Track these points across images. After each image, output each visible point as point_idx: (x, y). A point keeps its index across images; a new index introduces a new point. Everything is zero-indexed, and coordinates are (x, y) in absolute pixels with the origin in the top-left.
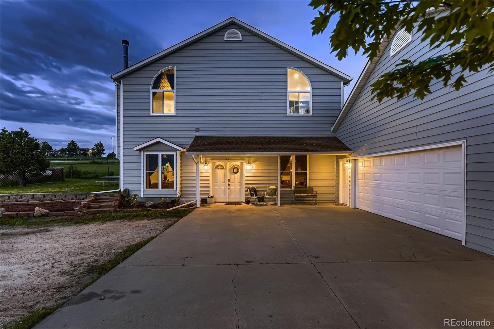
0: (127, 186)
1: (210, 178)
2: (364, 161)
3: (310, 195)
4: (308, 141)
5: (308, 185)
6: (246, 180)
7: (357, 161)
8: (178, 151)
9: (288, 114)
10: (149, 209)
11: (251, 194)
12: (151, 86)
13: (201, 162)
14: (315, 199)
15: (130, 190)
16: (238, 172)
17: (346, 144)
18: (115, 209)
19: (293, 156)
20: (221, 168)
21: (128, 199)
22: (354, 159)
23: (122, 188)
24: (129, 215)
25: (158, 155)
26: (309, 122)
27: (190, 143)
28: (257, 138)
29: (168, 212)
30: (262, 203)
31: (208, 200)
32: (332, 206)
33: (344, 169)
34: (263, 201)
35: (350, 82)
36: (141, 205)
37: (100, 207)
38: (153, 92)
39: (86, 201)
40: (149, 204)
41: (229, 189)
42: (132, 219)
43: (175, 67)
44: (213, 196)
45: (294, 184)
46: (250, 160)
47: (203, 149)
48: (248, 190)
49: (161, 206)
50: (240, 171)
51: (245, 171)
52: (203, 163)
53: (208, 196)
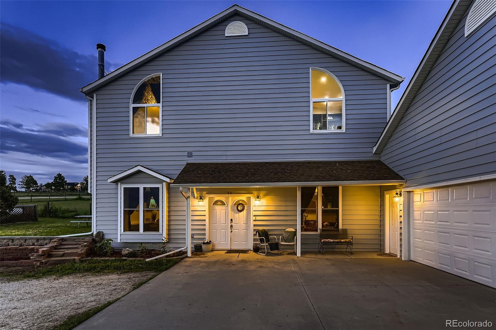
0: (101, 229)
1: (207, 218)
2: (422, 194)
3: (342, 241)
4: (340, 167)
5: (340, 227)
6: (254, 220)
7: (411, 193)
8: (164, 183)
9: (312, 131)
10: (124, 258)
11: (260, 239)
12: (131, 100)
13: (194, 197)
14: (349, 247)
15: (104, 233)
16: (243, 210)
17: (396, 170)
18: (82, 258)
19: (319, 187)
20: (221, 204)
21: (99, 244)
22: (407, 191)
23: (94, 231)
24: (95, 267)
25: (139, 188)
26: (342, 141)
27: (179, 172)
28: (269, 164)
29: (146, 262)
30: (276, 252)
31: (204, 247)
32: (375, 256)
33: (392, 204)
34: (277, 249)
35: (400, 84)
36: (116, 252)
37: (63, 255)
38: (133, 108)
39: (46, 248)
40: (125, 252)
41: (232, 232)
42: (98, 272)
43: (161, 74)
44: (210, 241)
45: (320, 226)
46: (259, 193)
47: (195, 179)
48: (257, 234)
49: (141, 254)
50: (247, 208)
51: (253, 208)
52: (197, 198)
53: (204, 242)
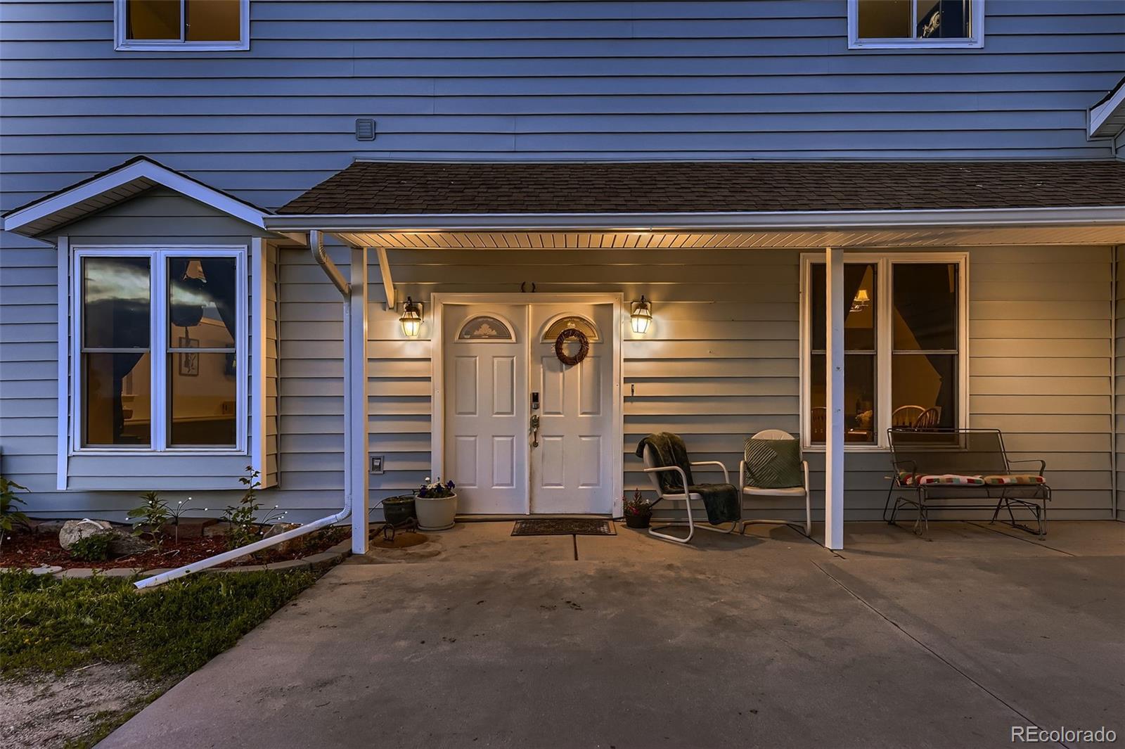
1: (433, 389)
3: (1005, 479)
5: (964, 422)
6: (626, 399)
8: (253, 238)
9: (854, 42)
11: (659, 474)
13: (384, 304)
15: (6, 453)
16: (581, 357)
20: (494, 333)
25: (149, 258)
30: (726, 527)
31: (424, 508)
34: (734, 513)
41: (535, 444)
44: (451, 484)
45: (885, 420)
46: (647, 288)
48: (646, 451)
49: (144, 546)
50: (595, 349)
51: (620, 349)
52: (396, 308)
53: (424, 488)
